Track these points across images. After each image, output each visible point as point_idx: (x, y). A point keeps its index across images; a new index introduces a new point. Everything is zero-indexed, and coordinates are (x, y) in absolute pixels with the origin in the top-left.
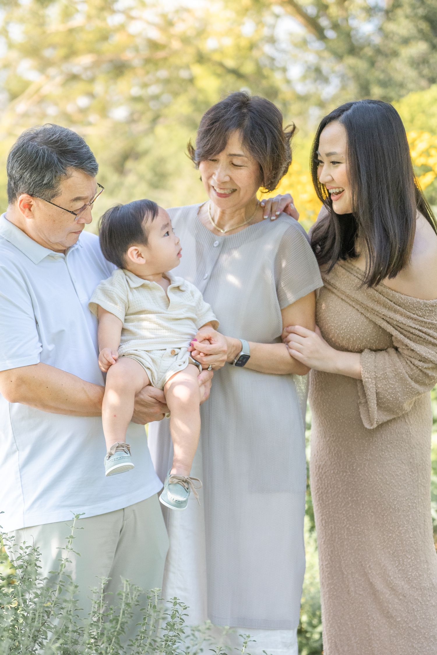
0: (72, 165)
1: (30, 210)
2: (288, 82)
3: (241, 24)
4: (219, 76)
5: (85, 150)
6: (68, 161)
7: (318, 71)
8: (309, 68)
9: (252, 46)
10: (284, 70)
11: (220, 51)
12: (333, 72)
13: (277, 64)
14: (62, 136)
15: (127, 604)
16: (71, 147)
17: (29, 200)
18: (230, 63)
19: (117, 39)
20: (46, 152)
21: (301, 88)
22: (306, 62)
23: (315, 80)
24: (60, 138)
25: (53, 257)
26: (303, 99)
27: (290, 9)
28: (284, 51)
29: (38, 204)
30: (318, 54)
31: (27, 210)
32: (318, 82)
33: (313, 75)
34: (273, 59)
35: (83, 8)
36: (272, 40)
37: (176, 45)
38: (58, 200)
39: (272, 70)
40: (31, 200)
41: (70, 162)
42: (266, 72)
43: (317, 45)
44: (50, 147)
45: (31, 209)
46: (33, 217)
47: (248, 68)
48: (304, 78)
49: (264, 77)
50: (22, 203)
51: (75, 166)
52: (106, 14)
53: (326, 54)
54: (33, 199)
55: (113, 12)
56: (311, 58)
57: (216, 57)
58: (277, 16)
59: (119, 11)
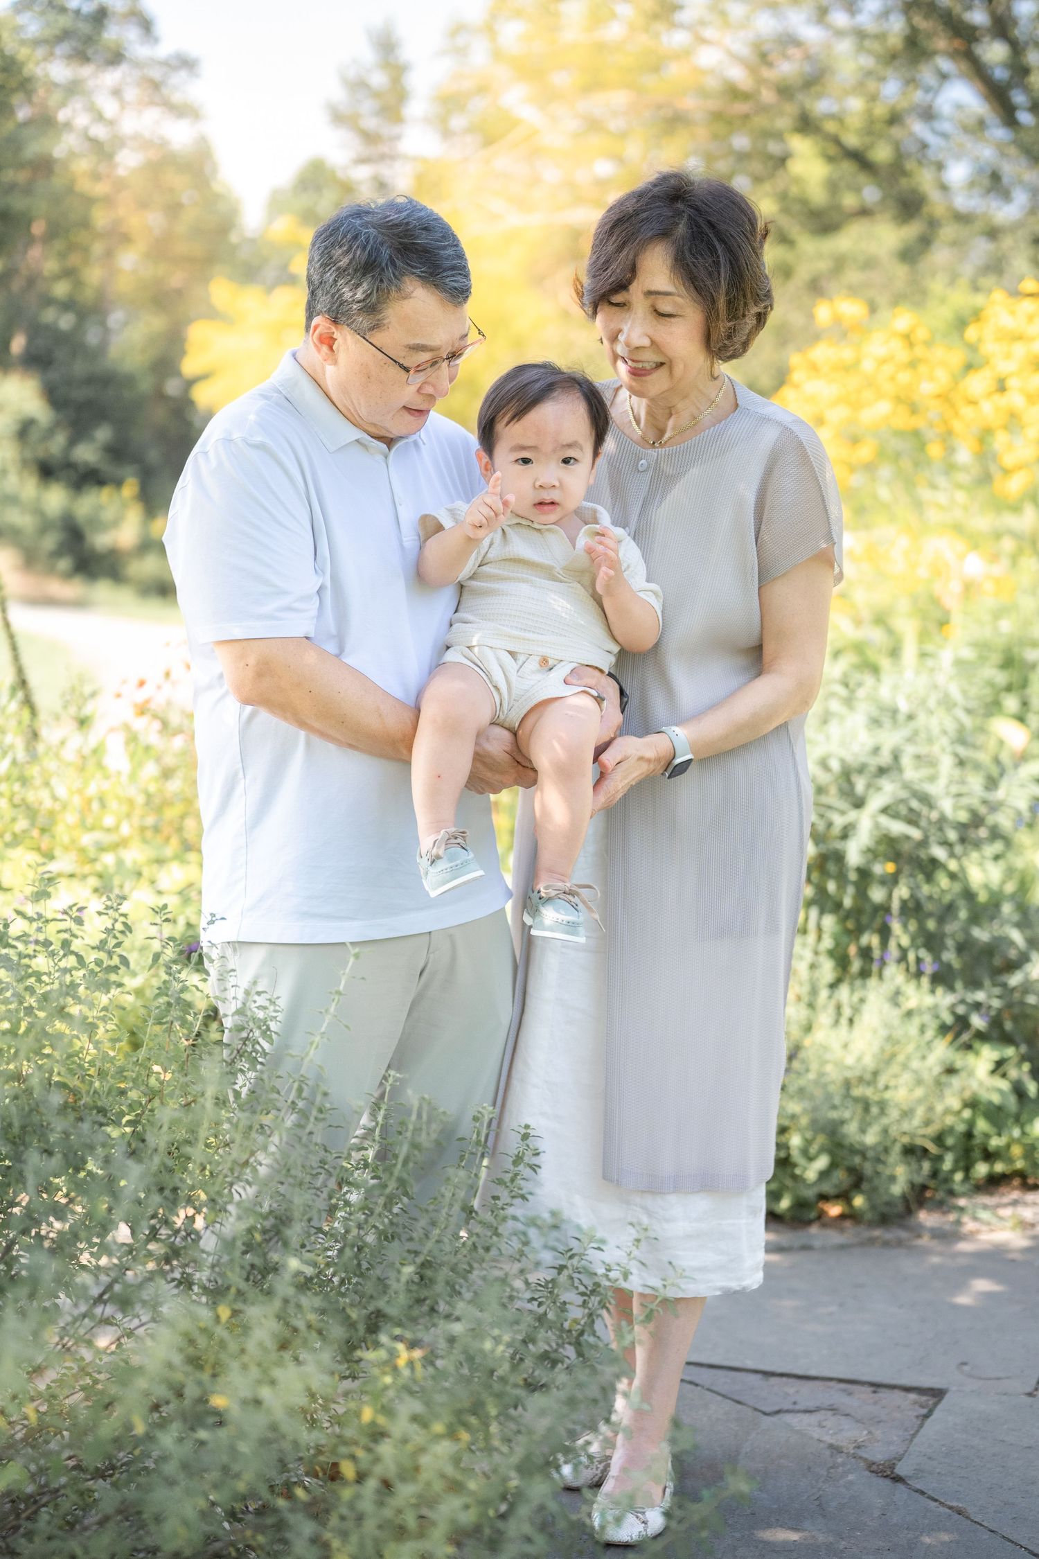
0: (413, 273)
1: (331, 348)
2: (944, 188)
3: (882, 79)
4: (830, 159)
5: (450, 252)
6: (408, 265)
7: (995, 177)
8: (980, 171)
9: (894, 119)
10: (940, 166)
11: (839, 118)
12: (1021, 182)
13: (930, 153)
14: (410, 220)
15: (415, 1146)
16: (423, 239)
17: (330, 328)
18: (852, 140)
19: (675, 70)
20: (371, 242)
21: (962, 202)
22: (978, 158)
23: (989, 191)
24: (405, 221)
25: (365, 446)
26: (963, 218)
27: (964, 66)
28: (945, 136)
29: (346, 340)
30: (1000, 148)
31: (325, 349)
32: (992, 195)
33: (986, 182)
34: (924, 146)
35: (624, 10)
36: (928, 114)
37: (768, 96)
38: (379, 338)
39: (920, 163)
40: (334, 329)
41: (412, 267)
42: (910, 165)
43: (1000, 133)
44: (382, 234)
45: (334, 348)
46: (335, 362)
47: (882, 154)
48: (972, 184)
49: (905, 173)
50: (317, 332)
51: (419, 276)
52: (660, 27)
53: (1013, 151)
54: (336, 328)
55: (674, 26)
56: (987, 153)
57: (830, 127)
58: (944, 77)
59: (681, 26)
